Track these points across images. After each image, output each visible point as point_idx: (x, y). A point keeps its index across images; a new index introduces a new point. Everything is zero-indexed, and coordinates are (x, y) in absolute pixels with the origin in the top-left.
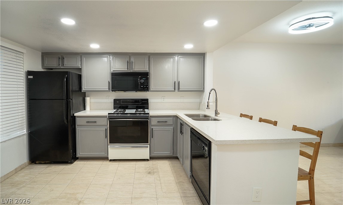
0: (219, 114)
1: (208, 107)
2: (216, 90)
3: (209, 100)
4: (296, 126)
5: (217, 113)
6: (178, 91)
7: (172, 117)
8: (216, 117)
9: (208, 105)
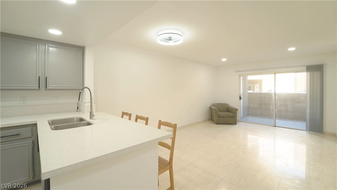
0: (94, 115)
1: (78, 109)
2: (90, 88)
3: (79, 100)
4: (161, 121)
5: (91, 116)
6: (46, 90)
7: (31, 126)
8: (91, 121)
9: (78, 108)
